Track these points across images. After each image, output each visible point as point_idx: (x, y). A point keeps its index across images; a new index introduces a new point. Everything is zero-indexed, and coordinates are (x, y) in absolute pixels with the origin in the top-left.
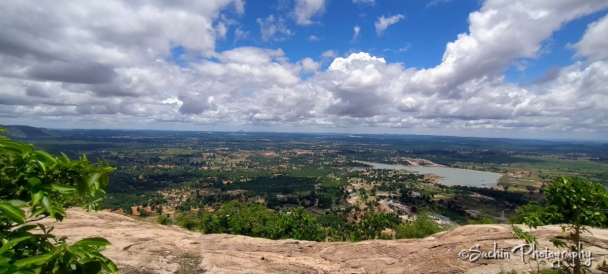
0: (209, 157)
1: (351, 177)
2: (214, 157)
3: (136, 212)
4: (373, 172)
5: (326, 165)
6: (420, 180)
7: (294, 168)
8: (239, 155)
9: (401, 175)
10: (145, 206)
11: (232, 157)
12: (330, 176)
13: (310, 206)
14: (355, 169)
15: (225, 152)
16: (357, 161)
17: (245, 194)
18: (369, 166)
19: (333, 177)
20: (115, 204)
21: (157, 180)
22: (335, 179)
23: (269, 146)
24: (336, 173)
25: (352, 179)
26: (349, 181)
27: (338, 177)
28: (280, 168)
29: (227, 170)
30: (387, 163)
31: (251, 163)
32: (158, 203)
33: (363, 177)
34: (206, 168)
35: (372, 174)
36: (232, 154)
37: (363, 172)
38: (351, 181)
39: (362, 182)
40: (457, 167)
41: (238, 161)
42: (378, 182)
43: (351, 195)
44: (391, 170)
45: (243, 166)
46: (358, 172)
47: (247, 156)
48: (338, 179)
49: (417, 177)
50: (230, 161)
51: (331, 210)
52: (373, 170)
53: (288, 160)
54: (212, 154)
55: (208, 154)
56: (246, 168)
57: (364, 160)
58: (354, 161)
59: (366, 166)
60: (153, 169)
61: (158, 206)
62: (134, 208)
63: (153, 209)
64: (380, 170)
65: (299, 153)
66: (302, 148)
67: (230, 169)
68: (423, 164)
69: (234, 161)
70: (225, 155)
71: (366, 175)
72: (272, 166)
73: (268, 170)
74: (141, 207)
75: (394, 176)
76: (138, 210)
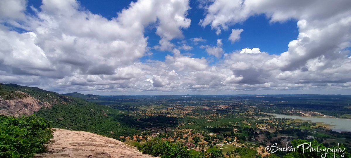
0: (171, 109)
1: (258, 123)
2: (174, 110)
3: (135, 139)
4: (275, 120)
5: (241, 115)
6: (313, 127)
7: (220, 117)
8: (187, 109)
9: (297, 123)
10: (139, 135)
11: (183, 110)
12: (243, 122)
13: (231, 141)
14: (260, 118)
15: (179, 107)
16: (262, 113)
17: (191, 132)
18: (271, 116)
19: (246, 123)
20: (126, 134)
21: (145, 122)
22: (247, 124)
23: (204, 103)
24: (247, 120)
25: (259, 125)
26: (257, 126)
27: (249, 123)
28: (211, 116)
29: (181, 117)
30: (285, 114)
31: (194, 113)
32: (145, 134)
33: (267, 123)
34: (169, 116)
35: (273, 121)
36: (183, 108)
37: (267, 120)
38: (259, 126)
39: (266, 126)
40: (346, 118)
41: (187, 112)
42: (279, 127)
43: (259, 135)
44: (288, 119)
45: (190, 115)
46: (263, 120)
47: (191, 109)
48: (249, 124)
49: (310, 125)
50: (182, 112)
51: (246, 145)
52: (274, 119)
53: (216, 112)
54: (173, 108)
55: (171, 108)
56: (191, 116)
57: (267, 112)
58: (260, 113)
59: (269, 116)
60: (143, 116)
61: (146, 136)
62: (134, 137)
63: (143, 137)
64: (280, 119)
65: (223, 107)
66: (225, 104)
67: (182, 117)
68: (314, 115)
69: (184, 112)
70: (180, 109)
71: (270, 122)
72: (206, 115)
73: (204, 117)
74: (137, 136)
75: (291, 123)
76: (136, 137)
